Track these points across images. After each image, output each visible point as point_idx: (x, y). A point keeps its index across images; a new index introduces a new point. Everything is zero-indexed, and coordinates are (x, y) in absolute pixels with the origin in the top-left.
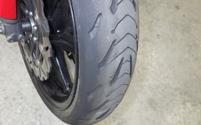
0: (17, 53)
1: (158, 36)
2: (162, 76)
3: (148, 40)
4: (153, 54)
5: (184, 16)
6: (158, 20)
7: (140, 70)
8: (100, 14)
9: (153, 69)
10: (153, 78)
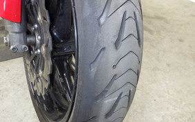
0: (24, 89)
1: (168, 65)
2: (184, 103)
3: (159, 69)
4: (167, 82)
5: (190, 46)
6: (164, 52)
7: (156, 98)
8: (104, 49)
9: (171, 97)
10: (174, 106)
